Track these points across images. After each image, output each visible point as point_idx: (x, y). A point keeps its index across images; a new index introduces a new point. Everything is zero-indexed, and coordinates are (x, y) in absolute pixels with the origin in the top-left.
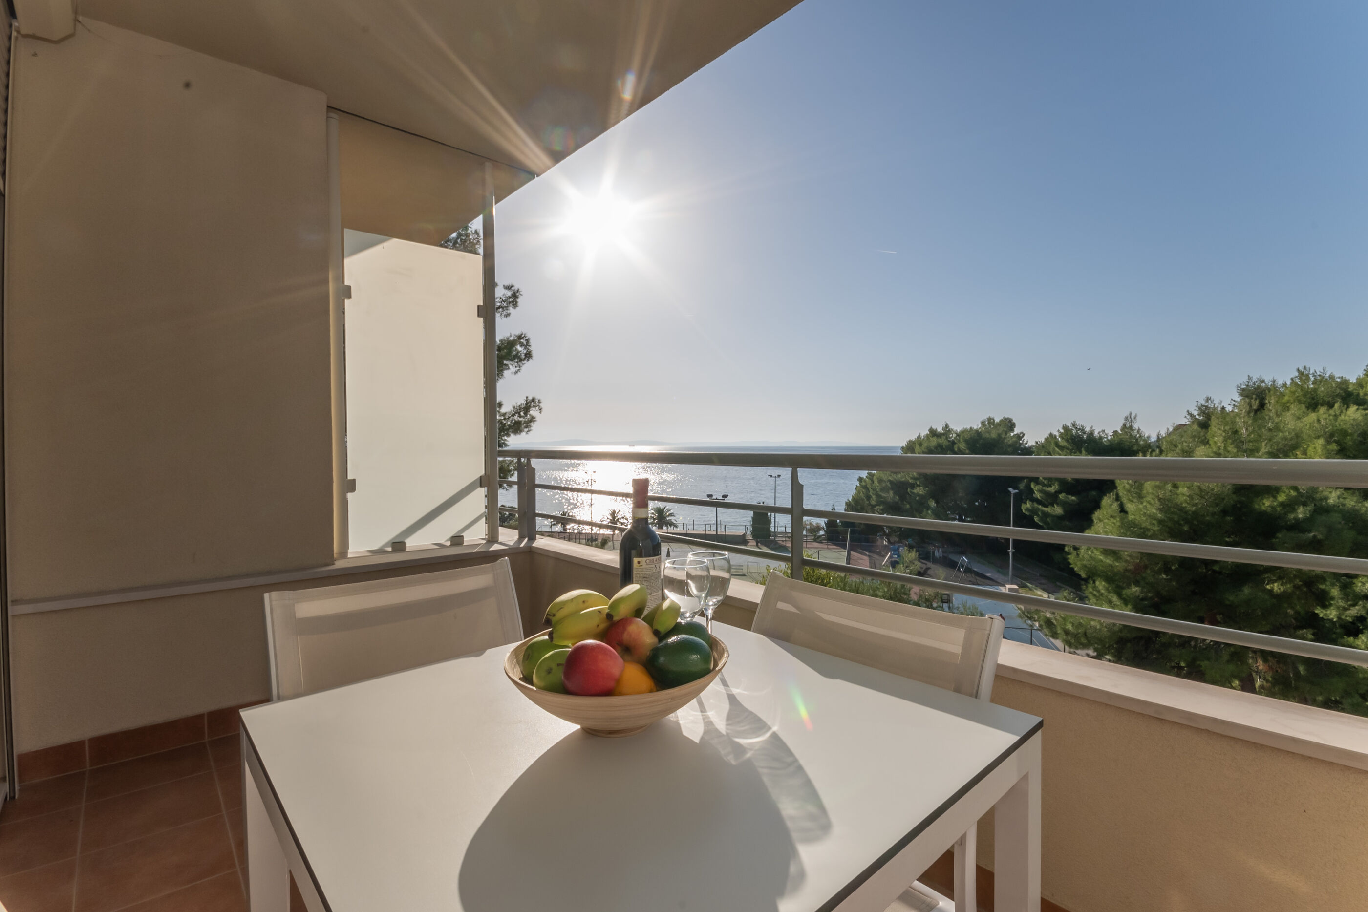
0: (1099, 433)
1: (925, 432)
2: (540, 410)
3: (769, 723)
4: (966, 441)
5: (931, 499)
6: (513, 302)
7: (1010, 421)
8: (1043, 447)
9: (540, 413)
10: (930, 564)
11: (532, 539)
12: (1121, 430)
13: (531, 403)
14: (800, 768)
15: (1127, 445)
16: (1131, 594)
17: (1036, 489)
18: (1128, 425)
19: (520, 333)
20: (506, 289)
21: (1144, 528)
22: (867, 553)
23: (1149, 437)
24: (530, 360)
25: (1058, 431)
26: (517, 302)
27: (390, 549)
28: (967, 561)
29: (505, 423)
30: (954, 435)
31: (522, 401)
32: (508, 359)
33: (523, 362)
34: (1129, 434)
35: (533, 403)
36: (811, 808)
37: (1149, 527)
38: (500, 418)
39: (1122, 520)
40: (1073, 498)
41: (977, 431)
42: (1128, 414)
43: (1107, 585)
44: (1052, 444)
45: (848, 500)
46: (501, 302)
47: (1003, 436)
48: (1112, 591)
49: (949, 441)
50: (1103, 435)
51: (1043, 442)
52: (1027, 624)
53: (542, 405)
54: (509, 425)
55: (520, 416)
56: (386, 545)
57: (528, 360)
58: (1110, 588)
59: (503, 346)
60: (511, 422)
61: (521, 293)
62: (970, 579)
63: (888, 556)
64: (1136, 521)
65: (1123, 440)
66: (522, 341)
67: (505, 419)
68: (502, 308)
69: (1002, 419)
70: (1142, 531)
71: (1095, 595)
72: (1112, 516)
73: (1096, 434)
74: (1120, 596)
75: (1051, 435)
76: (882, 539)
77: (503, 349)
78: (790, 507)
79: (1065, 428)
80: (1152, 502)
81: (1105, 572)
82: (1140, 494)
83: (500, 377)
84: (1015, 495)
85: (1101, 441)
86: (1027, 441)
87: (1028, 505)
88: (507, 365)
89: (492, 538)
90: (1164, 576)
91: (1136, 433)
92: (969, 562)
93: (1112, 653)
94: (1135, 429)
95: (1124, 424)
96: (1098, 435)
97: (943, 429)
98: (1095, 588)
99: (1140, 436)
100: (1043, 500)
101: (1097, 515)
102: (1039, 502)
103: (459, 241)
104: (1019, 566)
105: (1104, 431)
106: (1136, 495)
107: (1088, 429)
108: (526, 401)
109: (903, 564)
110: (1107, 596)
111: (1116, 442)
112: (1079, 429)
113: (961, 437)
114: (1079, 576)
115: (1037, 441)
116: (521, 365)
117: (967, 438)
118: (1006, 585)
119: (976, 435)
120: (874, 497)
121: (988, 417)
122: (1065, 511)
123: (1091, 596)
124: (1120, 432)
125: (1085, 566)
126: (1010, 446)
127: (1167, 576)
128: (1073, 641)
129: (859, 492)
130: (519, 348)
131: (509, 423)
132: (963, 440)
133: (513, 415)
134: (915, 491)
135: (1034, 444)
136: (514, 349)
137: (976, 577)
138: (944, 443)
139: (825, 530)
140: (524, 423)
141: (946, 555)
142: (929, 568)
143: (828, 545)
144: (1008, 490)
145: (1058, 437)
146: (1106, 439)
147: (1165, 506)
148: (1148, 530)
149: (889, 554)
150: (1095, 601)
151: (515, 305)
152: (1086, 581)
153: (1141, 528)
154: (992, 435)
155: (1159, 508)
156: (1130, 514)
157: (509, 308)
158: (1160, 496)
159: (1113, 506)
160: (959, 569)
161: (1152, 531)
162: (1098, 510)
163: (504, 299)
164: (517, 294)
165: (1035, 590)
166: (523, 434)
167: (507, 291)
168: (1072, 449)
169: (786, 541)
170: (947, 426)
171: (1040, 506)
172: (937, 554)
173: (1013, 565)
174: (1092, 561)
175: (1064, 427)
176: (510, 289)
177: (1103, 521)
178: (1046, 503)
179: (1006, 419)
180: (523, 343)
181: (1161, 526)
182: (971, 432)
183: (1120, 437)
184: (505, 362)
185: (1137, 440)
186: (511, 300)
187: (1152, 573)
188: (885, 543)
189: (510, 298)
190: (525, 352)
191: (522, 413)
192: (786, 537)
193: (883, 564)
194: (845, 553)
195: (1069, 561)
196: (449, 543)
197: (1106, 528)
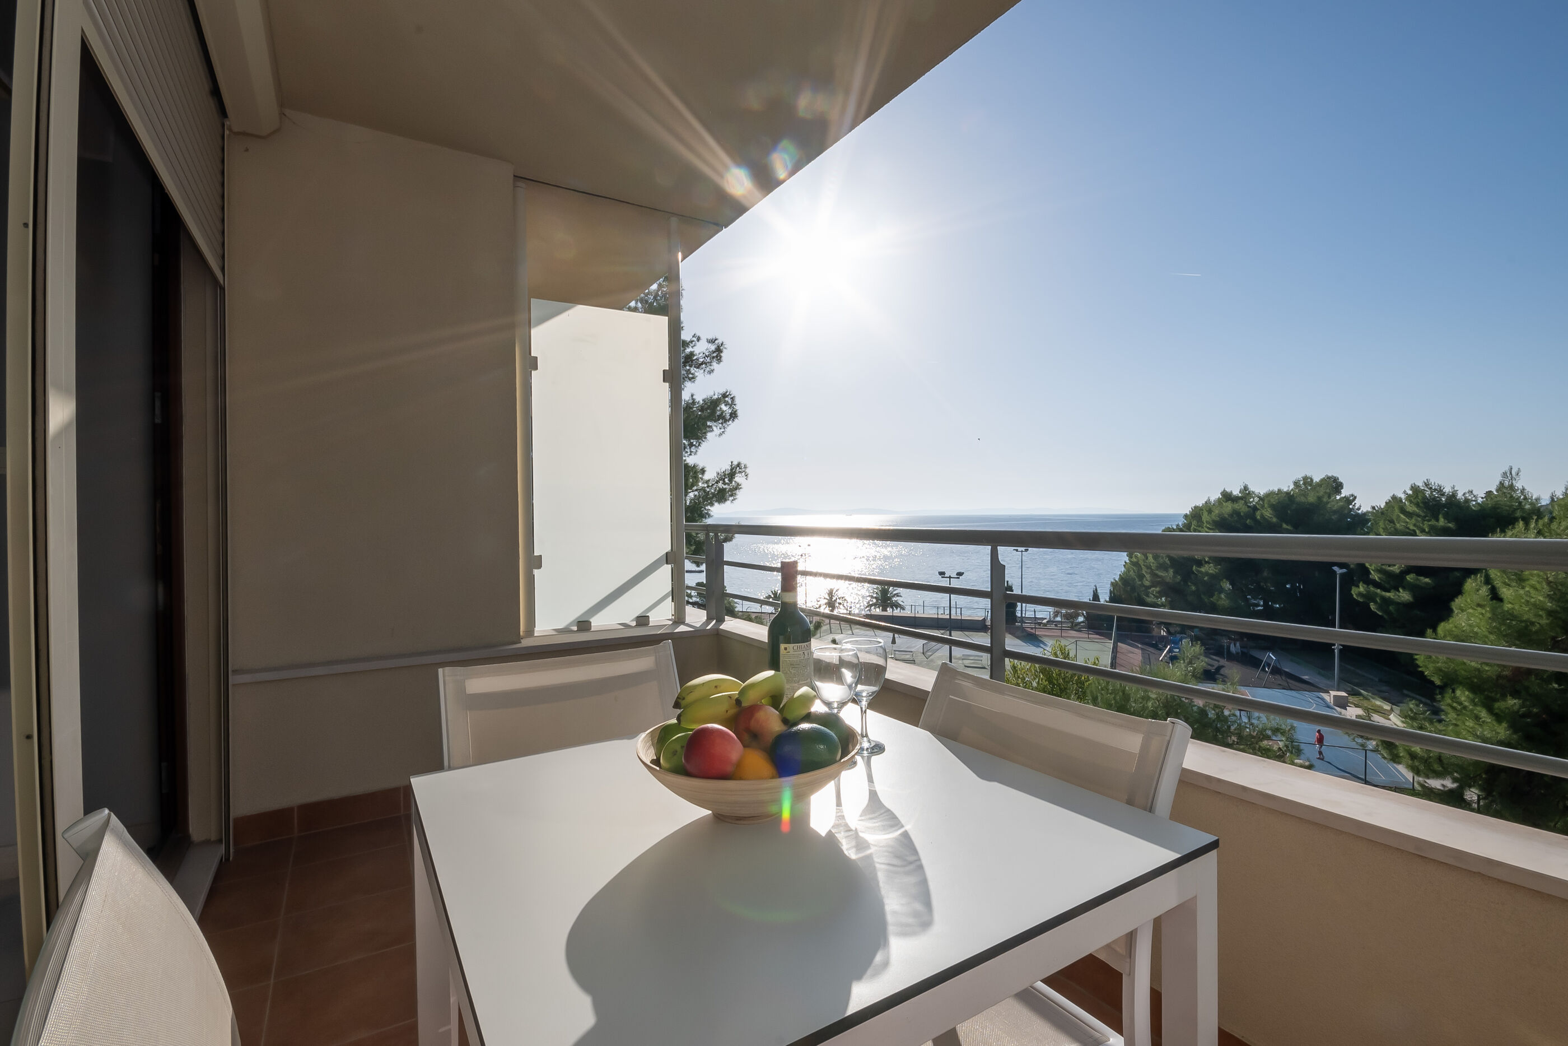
0: (1464, 494)
1: (1215, 496)
2: (746, 476)
3: (903, 822)
4: (1273, 507)
5: (1224, 580)
6: (717, 356)
7: (1335, 480)
8: (1382, 513)
9: (746, 479)
10: (1223, 662)
11: (721, 621)
12: (1497, 491)
13: (736, 468)
14: (921, 867)
15: (1507, 510)
16: (1507, 708)
17: (1373, 568)
18: (1507, 483)
19: (725, 391)
20: (710, 342)
21: (1525, 621)
22: (1139, 645)
23: (1538, 499)
24: (736, 420)
25: (1405, 492)
26: (721, 357)
27: (575, 628)
28: (1274, 658)
29: (709, 491)
30: (1256, 499)
31: (726, 467)
32: (711, 420)
33: (728, 423)
34: (1508, 496)
35: (738, 468)
36: (918, 906)
37: (1534, 620)
38: (703, 485)
39: (1493, 611)
40: (1427, 580)
41: (1288, 493)
42: (1506, 469)
43: (1471, 696)
44: (1396, 508)
45: (1115, 580)
46: (705, 358)
47: (1325, 500)
48: (1479, 704)
49: (1249, 507)
50: (1470, 497)
51: (1382, 507)
52: (1357, 743)
53: (747, 470)
54: (712, 493)
55: (724, 483)
56: (571, 624)
57: (733, 420)
58: (1477, 700)
59: (706, 406)
60: (715, 490)
61: (725, 346)
62: (1279, 682)
63: (1167, 649)
64: (1514, 611)
65: (1500, 504)
66: (727, 399)
67: (708, 487)
68: (706, 364)
69: (1324, 478)
70: (1523, 624)
71: (1454, 708)
72: (1479, 605)
73: (1460, 495)
74: (1490, 710)
75: (1394, 497)
76: (1160, 628)
77: (707, 409)
78: (990, 590)
79: (1415, 489)
80: (1538, 586)
81: (1469, 678)
82: (1520, 575)
83: (704, 440)
84: (1342, 575)
85: (1467, 504)
86: (1360, 506)
87: (1362, 588)
88: (710, 427)
89: (679, 618)
90: (1556, 686)
91: (1519, 495)
92: (1277, 660)
93: (1480, 785)
94: (1518, 489)
95: (1501, 482)
96: (1463, 497)
97: (1240, 492)
98: (1454, 699)
99: (1525, 498)
100: (1383, 583)
101: (1458, 603)
102: (1377, 585)
103: (660, 293)
104: (1349, 667)
105: (1472, 492)
106: (1515, 577)
107: (1447, 490)
108: (731, 466)
109: (1184, 660)
110: (1472, 711)
111: (1490, 505)
112: (1435, 490)
113: (1266, 501)
114: (1432, 683)
115: (1374, 505)
116: (726, 426)
117: (1274, 503)
118: (1330, 692)
119: (1286, 498)
120: (1148, 576)
121: (1303, 475)
122: (1414, 596)
123: (1449, 710)
124: (1495, 493)
125: (1440, 670)
126: (1335, 512)
127: (1560, 685)
128: (1422, 767)
129: (1128, 570)
130: (723, 407)
131: (713, 491)
132: (1268, 504)
133: (717, 482)
134: (1203, 570)
135: (1370, 510)
136: (718, 408)
137: (1288, 680)
138: (1243, 509)
139: (1084, 616)
140: (728, 491)
141: (1245, 650)
142: (1223, 667)
143: (1089, 634)
144: (1333, 569)
145: (1404, 501)
146: (1474, 503)
147: (1557, 592)
148: (1533, 623)
149: (1169, 647)
150: (1456, 716)
151: (719, 359)
152: (1442, 689)
153: (1522, 621)
154: (1309, 498)
155: (1548, 595)
156: (1506, 601)
157: (712, 364)
158: (1550, 579)
159: (1481, 591)
160: (1263, 670)
161: (1538, 625)
162: (1460, 597)
163: (707, 354)
164: (721, 348)
165: (1372, 700)
166: (728, 503)
167: (710, 345)
168: (1425, 517)
169: (1035, 628)
170: (1246, 488)
171: (1379, 590)
172: (1233, 649)
173: (1340, 666)
174: (1450, 664)
175: (1412, 487)
176: (714, 342)
177: (1466, 610)
178: (1387, 586)
179: (1329, 478)
180: (728, 402)
181: (1551, 619)
182: (1279, 496)
183: (1495, 500)
184: (709, 423)
185: (1520, 503)
186: (715, 355)
187: (1538, 681)
188: (1163, 633)
189: (714, 352)
190: (730, 412)
191: (726, 480)
192: (1035, 623)
193: (1160, 659)
194: (1110, 644)
195: (1417, 662)
196: (634, 624)
197: (1472, 620)
